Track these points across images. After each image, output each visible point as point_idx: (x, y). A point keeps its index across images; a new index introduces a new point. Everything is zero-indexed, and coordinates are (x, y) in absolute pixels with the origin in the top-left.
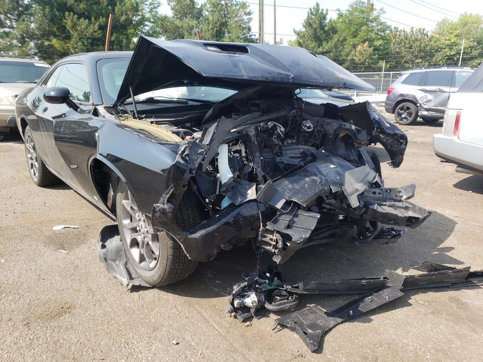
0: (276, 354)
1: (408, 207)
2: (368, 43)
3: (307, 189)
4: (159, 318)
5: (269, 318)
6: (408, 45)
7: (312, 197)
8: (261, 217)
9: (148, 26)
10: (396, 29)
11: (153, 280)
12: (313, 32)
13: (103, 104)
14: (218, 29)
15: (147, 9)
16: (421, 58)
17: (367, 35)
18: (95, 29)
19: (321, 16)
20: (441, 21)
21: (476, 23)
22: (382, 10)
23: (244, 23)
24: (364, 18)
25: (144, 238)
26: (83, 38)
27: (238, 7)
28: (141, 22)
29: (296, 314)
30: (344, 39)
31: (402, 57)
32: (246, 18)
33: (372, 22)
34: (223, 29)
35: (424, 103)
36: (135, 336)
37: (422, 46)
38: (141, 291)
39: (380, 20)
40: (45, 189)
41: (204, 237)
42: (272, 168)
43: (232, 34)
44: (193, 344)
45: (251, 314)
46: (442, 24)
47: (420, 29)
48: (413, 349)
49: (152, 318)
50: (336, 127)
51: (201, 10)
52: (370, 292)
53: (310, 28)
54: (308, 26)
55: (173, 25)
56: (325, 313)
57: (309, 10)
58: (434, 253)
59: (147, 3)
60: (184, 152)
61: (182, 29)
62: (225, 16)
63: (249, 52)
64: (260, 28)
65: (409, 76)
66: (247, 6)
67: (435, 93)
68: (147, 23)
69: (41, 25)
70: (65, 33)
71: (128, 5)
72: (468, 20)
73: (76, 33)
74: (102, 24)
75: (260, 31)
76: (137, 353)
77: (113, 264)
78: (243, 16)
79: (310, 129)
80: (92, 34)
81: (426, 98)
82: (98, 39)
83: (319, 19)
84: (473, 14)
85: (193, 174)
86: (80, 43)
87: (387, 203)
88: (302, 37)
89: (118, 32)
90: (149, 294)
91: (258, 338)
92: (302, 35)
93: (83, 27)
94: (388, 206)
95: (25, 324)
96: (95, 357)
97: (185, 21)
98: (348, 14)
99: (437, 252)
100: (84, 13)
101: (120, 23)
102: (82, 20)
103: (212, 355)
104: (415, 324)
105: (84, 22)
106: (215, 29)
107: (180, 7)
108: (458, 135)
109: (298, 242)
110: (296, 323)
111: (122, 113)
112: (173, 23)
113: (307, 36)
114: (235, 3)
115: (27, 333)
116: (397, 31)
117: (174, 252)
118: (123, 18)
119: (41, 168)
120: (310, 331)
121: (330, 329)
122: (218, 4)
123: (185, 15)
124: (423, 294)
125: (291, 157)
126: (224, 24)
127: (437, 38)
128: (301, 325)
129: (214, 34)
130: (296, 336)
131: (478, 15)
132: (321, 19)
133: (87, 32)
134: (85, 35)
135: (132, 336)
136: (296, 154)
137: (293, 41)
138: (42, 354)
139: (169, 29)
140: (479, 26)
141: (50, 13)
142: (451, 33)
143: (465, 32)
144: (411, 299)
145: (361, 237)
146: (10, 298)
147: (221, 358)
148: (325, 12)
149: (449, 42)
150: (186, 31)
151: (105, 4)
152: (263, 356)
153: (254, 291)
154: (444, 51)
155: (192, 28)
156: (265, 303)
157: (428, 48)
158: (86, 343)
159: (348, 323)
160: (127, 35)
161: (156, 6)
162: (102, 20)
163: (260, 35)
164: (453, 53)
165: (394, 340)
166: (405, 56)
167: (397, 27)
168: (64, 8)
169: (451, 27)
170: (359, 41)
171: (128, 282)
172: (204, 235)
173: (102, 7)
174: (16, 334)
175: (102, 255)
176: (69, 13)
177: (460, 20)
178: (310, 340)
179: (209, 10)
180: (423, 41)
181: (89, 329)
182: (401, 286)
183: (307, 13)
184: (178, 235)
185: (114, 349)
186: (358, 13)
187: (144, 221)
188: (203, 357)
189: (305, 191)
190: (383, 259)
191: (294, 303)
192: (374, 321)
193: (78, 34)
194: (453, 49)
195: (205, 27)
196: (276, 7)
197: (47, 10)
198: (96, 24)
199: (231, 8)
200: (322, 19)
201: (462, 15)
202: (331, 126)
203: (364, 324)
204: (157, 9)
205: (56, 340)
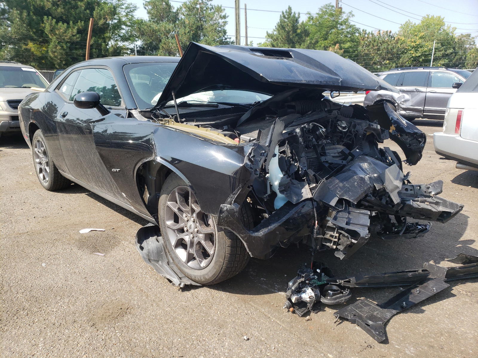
0: (346, 346)
1: (438, 202)
2: (339, 45)
3: (356, 187)
4: (220, 315)
5: (325, 312)
6: (376, 47)
7: (362, 194)
8: (316, 215)
9: (124, 29)
10: (364, 32)
11: (206, 279)
12: (286, 34)
13: (137, 108)
14: (194, 32)
15: (123, 12)
16: (389, 59)
17: (337, 37)
18: (73, 33)
19: (294, 20)
20: (404, 24)
21: (438, 25)
22: (350, 13)
23: (219, 26)
24: (334, 21)
25: (193, 238)
26: (62, 42)
27: (212, 11)
28: (118, 27)
29: (351, 307)
30: (316, 41)
31: (371, 59)
32: (221, 21)
33: (341, 25)
34: (199, 32)
35: (402, 103)
36: (203, 333)
37: (389, 49)
38: (192, 290)
39: (349, 23)
40: (56, 193)
41: (267, 235)
42: (316, 168)
43: (208, 38)
44: (263, 339)
45: (308, 309)
46: (406, 27)
47: (387, 32)
48: (472, 336)
49: (214, 316)
50: (366, 127)
51: (177, 14)
52: (415, 284)
53: (283, 31)
54: (281, 29)
55: (150, 29)
56: (377, 305)
57: (281, 13)
58: (458, 246)
59: (123, 7)
60: (250, 154)
61: (159, 33)
62: (200, 20)
63: (293, 56)
64: (237, 31)
65: (386, 76)
66: (222, 10)
67: (412, 93)
68: (124, 27)
69: (19, 29)
70: (42, 37)
71: (106, 9)
72: (431, 22)
73: (55, 37)
74: (81, 28)
75: (237, 34)
76: (212, 349)
77: (157, 264)
78: (219, 19)
79: (346, 129)
80: (70, 38)
81: (404, 98)
82: (77, 43)
83: (291, 22)
84: (435, 17)
85: (258, 174)
86: (59, 47)
87: (420, 199)
88: (276, 40)
89: (97, 36)
90: (201, 293)
91: (323, 331)
92: (275, 37)
93: (61, 31)
94: (421, 202)
95: (92, 325)
96: (173, 355)
97: (162, 24)
98: (318, 17)
99: (460, 245)
100: (61, 17)
101: (98, 27)
102: (60, 24)
103: (285, 349)
104: (466, 313)
105: (62, 26)
106: (192, 32)
107: (157, 11)
108: (459, 133)
109: (366, 238)
110: (355, 315)
111: (162, 117)
112: (150, 26)
113: (281, 39)
114: (210, 7)
115: (97, 334)
116: (365, 34)
117: (232, 251)
118: (101, 22)
119: (53, 173)
120: (370, 323)
121: (388, 321)
122: (194, 8)
123: (161, 19)
124: (462, 285)
125: (333, 157)
126: (200, 28)
127: (403, 40)
128: (360, 317)
129: (190, 37)
130: (357, 328)
131: (439, 17)
132: (293, 21)
133: (66, 36)
134: (64, 39)
135: (201, 334)
136: (335, 153)
137: (262, 43)
138: (120, 353)
139: (146, 32)
140: (441, 28)
141: (27, 17)
142: (416, 35)
143: (429, 34)
144: (453, 290)
145: (388, 233)
146: (66, 300)
147: (295, 351)
148: (297, 16)
149: (415, 44)
150: (163, 34)
151: (83, 8)
152: (334, 348)
153: (310, 287)
154: (410, 53)
155: (169, 32)
156: (321, 297)
157: (395, 50)
158: (159, 341)
159: (402, 314)
160: (104, 38)
161: (132, 10)
162: (81, 24)
163: (237, 38)
164: (418, 54)
165: (452, 329)
166: (373, 58)
167: (365, 30)
168: (41, 12)
169: (414, 29)
170: (330, 43)
171: (180, 281)
172: (266, 234)
173: (81, 11)
174: (87, 335)
175: (145, 257)
176: (48, 17)
177: (423, 22)
178: (375, 331)
179: (185, 14)
180: (390, 44)
181: (156, 328)
182: (443, 277)
183: (280, 16)
184: (242, 234)
185: (188, 346)
186: (328, 16)
187: (194, 222)
188: (277, 351)
189: (355, 189)
190: (412, 252)
191: (349, 297)
192: (426, 312)
193: (57, 38)
194: (418, 51)
195: (182, 31)
196: (247, 10)
197: (25, 14)
198: (74, 28)
199: (206, 11)
200: (295, 22)
201: (424, 17)
202: (361, 127)
203: (418, 315)
204: (133, 13)
205: (128, 339)
